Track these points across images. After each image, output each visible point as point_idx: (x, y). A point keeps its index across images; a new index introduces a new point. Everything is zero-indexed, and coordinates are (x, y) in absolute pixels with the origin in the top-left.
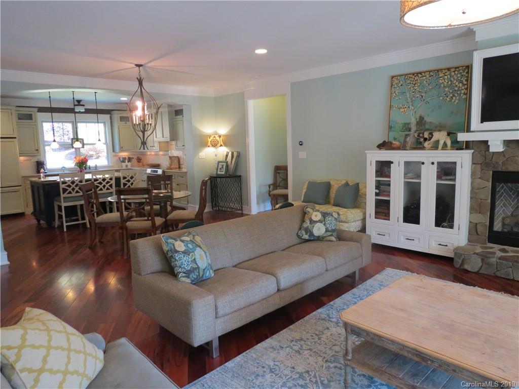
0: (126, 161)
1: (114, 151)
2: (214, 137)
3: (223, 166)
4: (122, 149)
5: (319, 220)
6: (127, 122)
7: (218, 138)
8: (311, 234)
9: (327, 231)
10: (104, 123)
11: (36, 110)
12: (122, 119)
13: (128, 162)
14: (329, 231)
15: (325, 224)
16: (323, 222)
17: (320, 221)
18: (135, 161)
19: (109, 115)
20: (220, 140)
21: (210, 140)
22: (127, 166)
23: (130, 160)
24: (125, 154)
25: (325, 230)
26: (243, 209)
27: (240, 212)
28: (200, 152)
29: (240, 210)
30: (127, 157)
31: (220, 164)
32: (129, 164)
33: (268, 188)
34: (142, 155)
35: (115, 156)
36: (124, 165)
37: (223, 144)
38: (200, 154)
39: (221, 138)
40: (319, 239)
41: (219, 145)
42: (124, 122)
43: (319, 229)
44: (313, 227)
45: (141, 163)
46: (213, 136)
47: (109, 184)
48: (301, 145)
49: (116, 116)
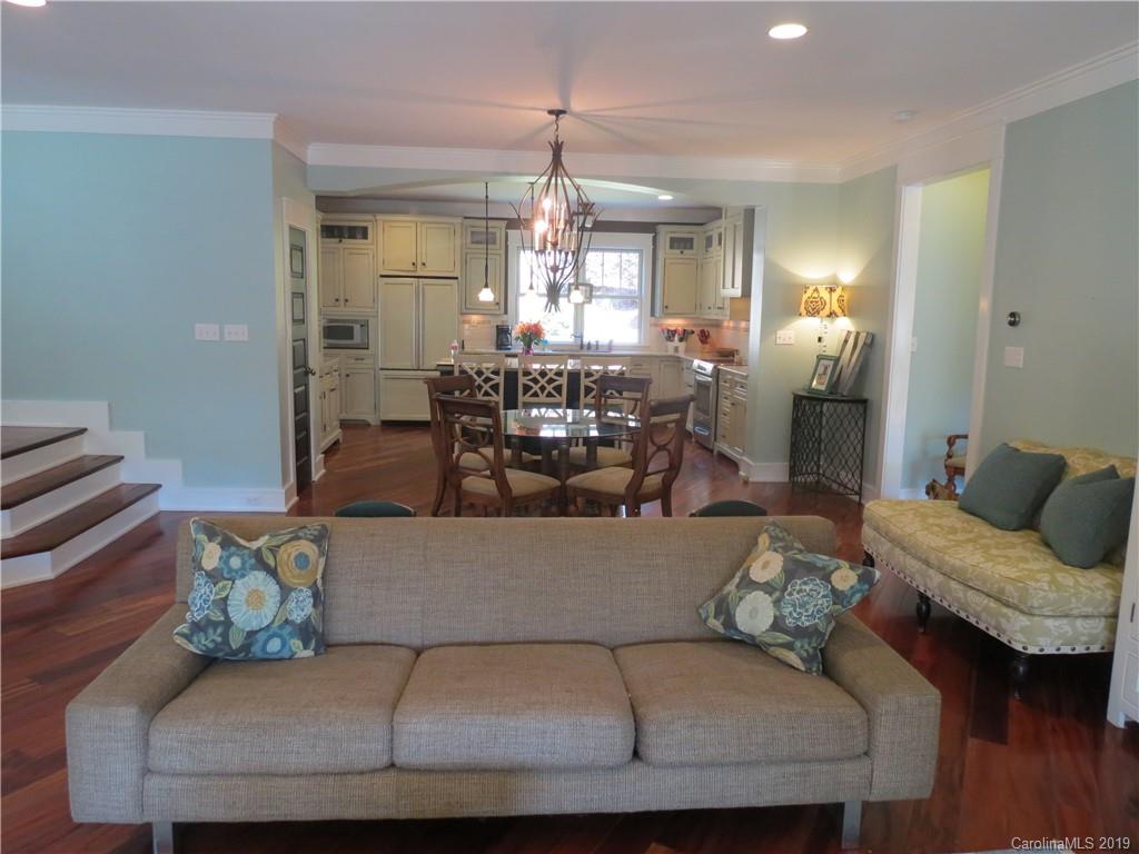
0: (676, 338)
1: (653, 314)
2: (817, 290)
3: (826, 368)
4: (668, 311)
5: (767, 583)
6: (685, 251)
7: (824, 294)
8: (730, 623)
9: (777, 625)
10: (640, 252)
11: (503, 224)
12: (675, 243)
13: (681, 340)
14: (786, 632)
15: (777, 603)
16: (777, 594)
17: (768, 588)
18: (695, 338)
19: (651, 235)
20: (832, 302)
21: (805, 297)
22: (676, 349)
23: (685, 336)
24: (676, 323)
25: (771, 621)
26: (865, 492)
27: (856, 498)
28: (780, 328)
29: (856, 493)
30: (680, 329)
31: (822, 362)
32: (682, 346)
33: (947, 448)
34: (712, 326)
35: (656, 325)
36: (671, 345)
37: (838, 311)
38: (781, 333)
39: (835, 296)
40: (750, 644)
41: (827, 311)
42: (679, 251)
43: (753, 613)
44: (741, 599)
45: (708, 346)
46: (813, 288)
47: (552, 385)
48: (1012, 324)
49: (665, 235)
